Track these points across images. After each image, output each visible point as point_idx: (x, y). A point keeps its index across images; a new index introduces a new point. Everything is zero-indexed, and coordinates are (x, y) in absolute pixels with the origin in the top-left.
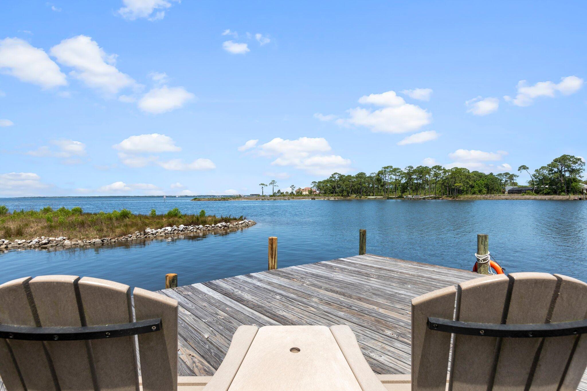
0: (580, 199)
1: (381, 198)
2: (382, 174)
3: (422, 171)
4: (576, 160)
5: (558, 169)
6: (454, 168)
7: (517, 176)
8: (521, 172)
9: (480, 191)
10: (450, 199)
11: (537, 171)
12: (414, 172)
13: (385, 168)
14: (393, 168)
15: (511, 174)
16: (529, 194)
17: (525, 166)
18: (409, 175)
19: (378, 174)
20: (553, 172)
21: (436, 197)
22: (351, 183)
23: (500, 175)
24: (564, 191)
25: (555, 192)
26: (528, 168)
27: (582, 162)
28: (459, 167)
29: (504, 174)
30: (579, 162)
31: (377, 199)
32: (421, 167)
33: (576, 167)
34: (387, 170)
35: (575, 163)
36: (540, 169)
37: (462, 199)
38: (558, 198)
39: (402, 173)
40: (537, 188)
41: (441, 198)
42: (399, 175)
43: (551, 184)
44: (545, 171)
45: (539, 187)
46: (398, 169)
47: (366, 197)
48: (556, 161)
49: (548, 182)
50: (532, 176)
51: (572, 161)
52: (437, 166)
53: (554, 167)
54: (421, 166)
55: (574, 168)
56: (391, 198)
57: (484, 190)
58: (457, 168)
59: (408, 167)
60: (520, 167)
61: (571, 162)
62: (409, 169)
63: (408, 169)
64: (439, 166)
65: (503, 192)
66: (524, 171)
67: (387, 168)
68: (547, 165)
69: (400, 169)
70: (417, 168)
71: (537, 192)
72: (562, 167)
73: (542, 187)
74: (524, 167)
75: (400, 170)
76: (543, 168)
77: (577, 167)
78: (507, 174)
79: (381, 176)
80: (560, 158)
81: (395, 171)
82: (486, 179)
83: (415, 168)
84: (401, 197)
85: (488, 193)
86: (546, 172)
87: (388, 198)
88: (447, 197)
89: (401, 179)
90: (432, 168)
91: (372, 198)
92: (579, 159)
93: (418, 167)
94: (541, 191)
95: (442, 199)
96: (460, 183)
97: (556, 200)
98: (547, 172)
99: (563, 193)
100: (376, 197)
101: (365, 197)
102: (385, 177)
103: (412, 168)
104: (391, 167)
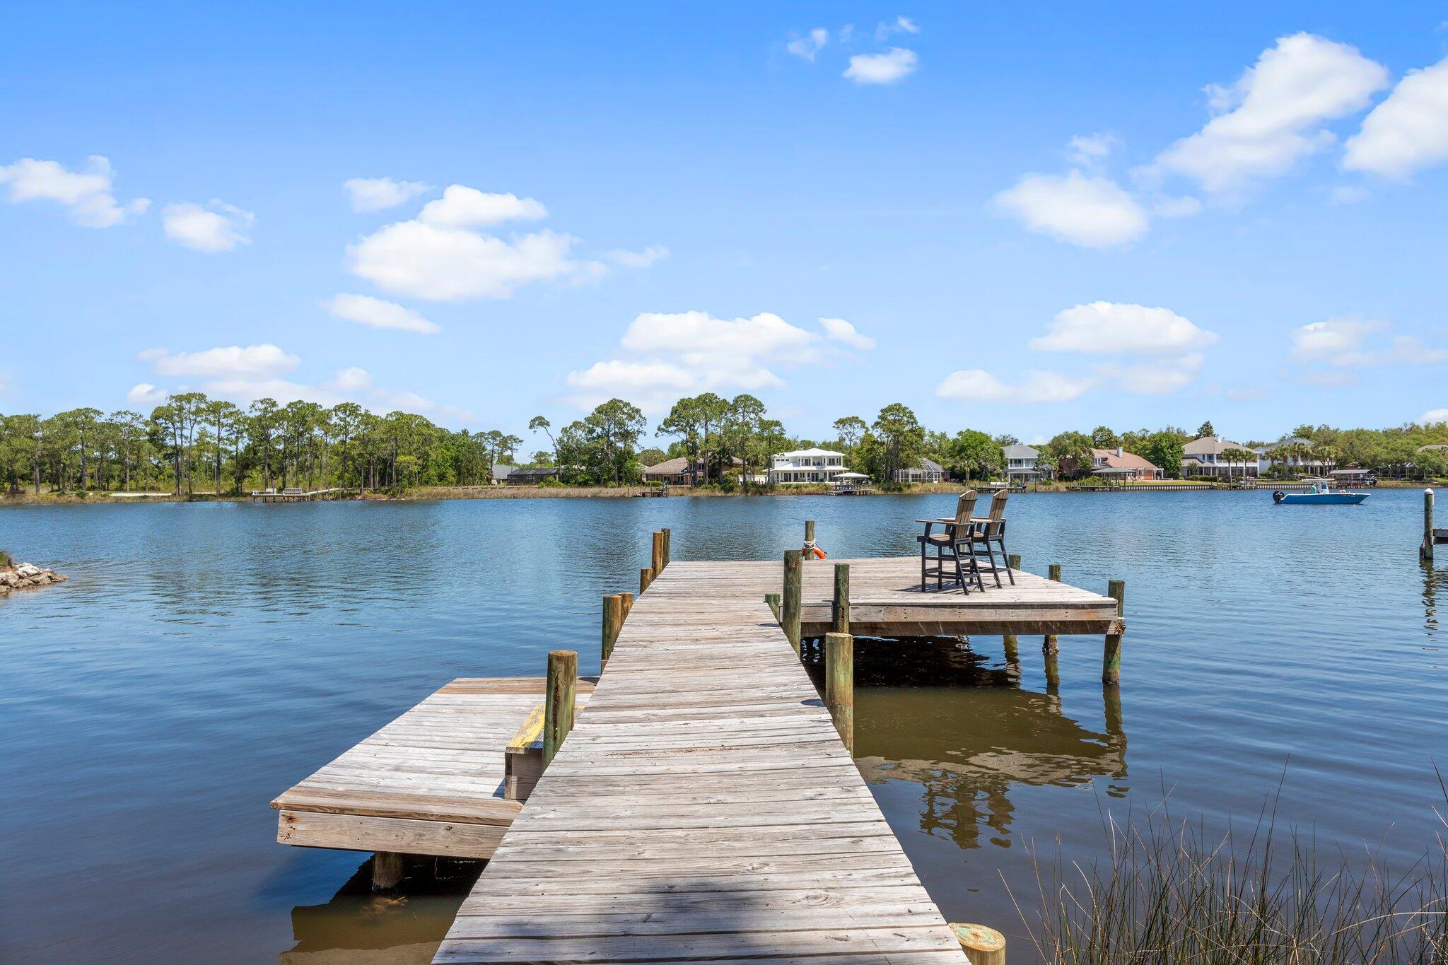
0: (644, 495)
1: (163, 497)
2: (169, 418)
3: (303, 415)
4: (633, 412)
5: (603, 429)
6: (395, 413)
7: (520, 441)
8: (535, 432)
9: (442, 477)
10: (385, 498)
11: (564, 430)
12: (279, 417)
13: (179, 398)
14: (208, 399)
15: (505, 434)
16: (549, 484)
17: (544, 419)
18: (260, 426)
19: (155, 417)
20: (595, 435)
21: (345, 492)
22: (40, 445)
23: (482, 435)
24: (612, 479)
25: (598, 482)
26: (548, 425)
27: (641, 417)
28: (406, 412)
29: (489, 434)
30: (637, 417)
31: (150, 500)
32: (301, 405)
33: (631, 426)
34: (187, 406)
35: (631, 417)
36: (571, 427)
37: (415, 498)
38: (607, 493)
39: (239, 420)
40: (566, 470)
41: (359, 495)
42: (231, 426)
43: (591, 463)
44: (581, 432)
45: (568, 468)
46: (227, 405)
47: (105, 496)
48: (600, 410)
49: (586, 458)
50: (556, 442)
51: (627, 414)
52: (347, 404)
53: (598, 424)
54: (300, 402)
55: (629, 428)
56: (202, 498)
57: (451, 473)
58: (401, 414)
59: (261, 402)
60: (534, 421)
61: (624, 417)
62: (266, 408)
63: (262, 407)
64: (353, 404)
65: (488, 479)
66: (541, 430)
67: (188, 398)
68: (585, 419)
69: (234, 406)
70: (289, 406)
71: (566, 480)
72: (609, 426)
73: (575, 470)
74: (540, 422)
75: (234, 410)
76: (576, 425)
77: (634, 427)
78: (495, 434)
79: (164, 425)
80: (607, 405)
81: (216, 410)
82: (453, 444)
83: (282, 405)
84: (236, 493)
85: (458, 482)
86: (580, 434)
87: (191, 498)
88: (375, 491)
89: (237, 437)
90: (335, 410)
91: (128, 498)
92: (638, 411)
93: (292, 404)
94: (572, 476)
95: (363, 499)
96: (410, 454)
97: (604, 498)
98: (583, 435)
99: (612, 483)
100: (143, 494)
101: (102, 496)
102: (182, 428)
103: (274, 404)
104: (202, 397)
